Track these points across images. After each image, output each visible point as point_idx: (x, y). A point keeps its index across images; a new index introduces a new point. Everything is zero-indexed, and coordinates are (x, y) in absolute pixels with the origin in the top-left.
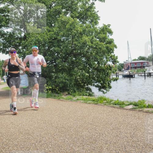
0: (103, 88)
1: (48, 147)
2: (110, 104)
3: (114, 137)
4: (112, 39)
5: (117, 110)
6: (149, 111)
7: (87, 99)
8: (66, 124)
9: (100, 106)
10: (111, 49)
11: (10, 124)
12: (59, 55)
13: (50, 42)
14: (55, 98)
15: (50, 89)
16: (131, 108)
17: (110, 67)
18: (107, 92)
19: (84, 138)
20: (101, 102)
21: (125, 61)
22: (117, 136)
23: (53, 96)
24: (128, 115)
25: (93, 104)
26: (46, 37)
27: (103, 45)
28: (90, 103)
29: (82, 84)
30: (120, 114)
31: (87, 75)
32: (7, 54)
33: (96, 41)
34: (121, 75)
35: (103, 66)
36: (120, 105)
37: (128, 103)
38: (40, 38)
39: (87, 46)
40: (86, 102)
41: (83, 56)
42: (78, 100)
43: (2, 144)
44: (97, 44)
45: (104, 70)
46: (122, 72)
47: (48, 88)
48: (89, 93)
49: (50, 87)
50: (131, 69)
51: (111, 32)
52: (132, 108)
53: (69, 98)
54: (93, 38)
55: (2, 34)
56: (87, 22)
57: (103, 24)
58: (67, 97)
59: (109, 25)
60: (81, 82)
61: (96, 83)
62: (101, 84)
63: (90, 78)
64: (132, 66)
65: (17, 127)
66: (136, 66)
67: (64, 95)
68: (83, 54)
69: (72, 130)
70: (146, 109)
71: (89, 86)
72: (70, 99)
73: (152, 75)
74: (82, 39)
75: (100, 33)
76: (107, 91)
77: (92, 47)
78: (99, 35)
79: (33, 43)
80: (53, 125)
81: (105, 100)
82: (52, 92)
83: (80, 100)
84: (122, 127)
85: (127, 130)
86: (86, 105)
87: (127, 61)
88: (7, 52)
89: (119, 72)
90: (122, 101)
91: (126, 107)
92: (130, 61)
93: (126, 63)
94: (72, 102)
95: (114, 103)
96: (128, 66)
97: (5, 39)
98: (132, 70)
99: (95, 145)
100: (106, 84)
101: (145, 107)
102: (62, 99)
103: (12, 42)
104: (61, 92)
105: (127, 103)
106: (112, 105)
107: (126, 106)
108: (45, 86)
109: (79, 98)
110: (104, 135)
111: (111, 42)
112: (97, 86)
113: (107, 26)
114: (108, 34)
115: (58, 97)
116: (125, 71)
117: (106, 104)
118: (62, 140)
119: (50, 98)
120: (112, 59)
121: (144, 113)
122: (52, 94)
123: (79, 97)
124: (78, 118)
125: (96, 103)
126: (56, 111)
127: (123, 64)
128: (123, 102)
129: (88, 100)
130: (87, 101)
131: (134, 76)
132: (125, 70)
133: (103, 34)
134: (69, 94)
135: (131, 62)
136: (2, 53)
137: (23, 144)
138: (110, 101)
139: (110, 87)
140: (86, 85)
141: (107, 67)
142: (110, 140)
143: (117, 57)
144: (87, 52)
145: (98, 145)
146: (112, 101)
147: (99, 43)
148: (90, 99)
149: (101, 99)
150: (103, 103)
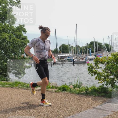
2: (23, 87)
3: (25, 114)
4: (26, 36)
5: (29, 91)
6: (52, 91)
7: (4, 83)
9: (15, 89)
10: (25, 44)
20: (16, 86)
22: (27, 112)
25: (9, 87)
27: (19, 41)
28: (7, 87)
31: (5, 64)
33: (13, 37)
39: (6, 41)
40: (4, 86)
41: (2, 49)
44: (14, 40)
51: (25, 31)
54: (11, 35)
56: (6, 22)
57: (19, 24)
68: (2, 47)
70: (50, 90)
73: (56, 64)
74: (1, 36)
75: (16, 31)
77: (10, 42)
78: (16, 32)
81: (20, 83)
86: (4, 89)
95: (27, 86)
101: (50, 88)
106: (25, 88)
110: (17, 112)
111: (25, 38)
113: (22, 26)
114: (23, 32)
117: (21, 87)
121: (49, 93)
125: (12, 86)
129: (5, 84)
133: (19, 32)
138: (23, 84)
140: (4, 72)
144: (6, 46)
146: (25, 84)
147: (16, 39)
148: (7, 84)
149: (16, 83)
150: (18, 86)
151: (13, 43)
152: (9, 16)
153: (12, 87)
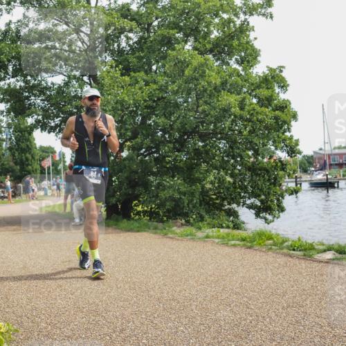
0: (266, 212)
1: (141, 344)
2: (280, 249)
3: (290, 326)
4: (288, 100)
5: (297, 262)
7: (228, 235)
8: (180, 291)
9: (258, 253)
10: (285, 122)
11: (56, 289)
12: (167, 136)
13: (147, 107)
14: (155, 233)
15: (145, 212)
16: (330, 259)
17: (283, 164)
18: (275, 219)
19: (221, 326)
20: (260, 244)
21: (317, 150)
22: (297, 322)
23: (152, 228)
24: (322, 275)
25: (242, 247)
26: (139, 96)
27: (267, 113)
28: (234, 246)
29: (217, 201)
30: (303, 271)
31: (229, 182)
32: (52, 133)
33: (251, 104)
34: (306, 181)
35: (265, 160)
36: (305, 250)
37: (324, 247)
38: (126, 99)
39: (230, 115)
40: (227, 244)
41: (221, 138)
42: (207, 237)
43: (38, 335)
44: (252, 112)
45: (267, 171)
46: (309, 174)
47: (141, 210)
48: (233, 222)
49: (146, 208)
50: (330, 168)
51: (284, 86)
52: (332, 258)
53: (189, 232)
54: (244, 99)
55: (42, 88)
57: (268, 67)
58: (182, 229)
59: (281, 68)
60: (214, 197)
61: (249, 199)
62: (262, 201)
63: (235, 188)
64: (332, 163)
65: (70, 296)
66: (341, 161)
67: (176, 226)
68: (220, 134)
69: (193, 307)
71: (234, 206)
72: (191, 234)
74: (218, 101)
75: (259, 87)
76: (275, 217)
77: (241, 118)
78: (258, 91)
79: (110, 108)
80: (152, 293)
81: (270, 238)
82: (150, 219)
83: (213, 237)
84: (308, 302)
85: (320, 310)
86: (227, 250)
87: (321, 149)
88: (52, 127)
89: (301, 174)
90: (310, 241)
91: (318, 256)
92: (328, 150)
93: (318, 155)
94: (195, 242)
95: (291, 246)
96: (322, 162)
97: (48, 99)
98: (333, 170)
99: (247, 343)
100: (272, 201)
102: (171, 236)
103: (63, 106)
104: (169, 218)
105: (321, 247)
106: (285, 251)
107: (318, 253)
108: (135, 205)
109: (211, 234)
110: (268, 320)
111: (284, 107)
112: (250, 207)
113: (275, 70)
114: (277, 90)
115: (162, 230)
116: (317, 173)
117: (273, 247)
118: (171, 328)
119: (145, 231)
120: (287, 146)
122: (150, 223)
123: (211, 230)
124: (209, 278)
125: (249, 244)
126: (158, 263)
127: (312, 156)
128: (312, 245)
129: (230, 238)
130: (229, 240)
131: (336, 185)
132: (316, 171)
133: (268, 88)
134: (188, 223)
135: (330, 153)
136: (40, 129)
137: (84, 336)
138: (281, 241)
139: (282, 209)
140: (226, 203)
141: (274, 164)
142: (280, 331)
143: (297, 141)
145: (253, 342)
146: (286, 241)
147: (258, 108)
148: (235, 237)
149: (260, 237)
150: (265, 245)
151: (249, 120)
152: (239, 46)
153: (250, 248)
